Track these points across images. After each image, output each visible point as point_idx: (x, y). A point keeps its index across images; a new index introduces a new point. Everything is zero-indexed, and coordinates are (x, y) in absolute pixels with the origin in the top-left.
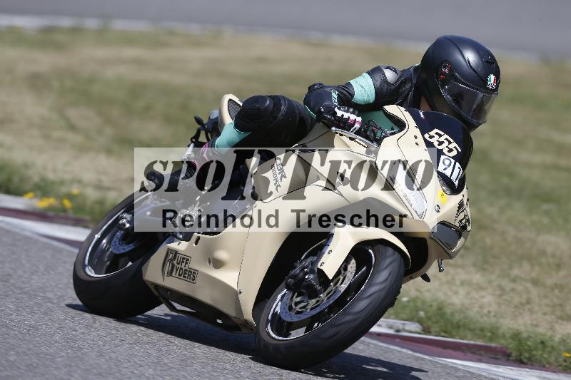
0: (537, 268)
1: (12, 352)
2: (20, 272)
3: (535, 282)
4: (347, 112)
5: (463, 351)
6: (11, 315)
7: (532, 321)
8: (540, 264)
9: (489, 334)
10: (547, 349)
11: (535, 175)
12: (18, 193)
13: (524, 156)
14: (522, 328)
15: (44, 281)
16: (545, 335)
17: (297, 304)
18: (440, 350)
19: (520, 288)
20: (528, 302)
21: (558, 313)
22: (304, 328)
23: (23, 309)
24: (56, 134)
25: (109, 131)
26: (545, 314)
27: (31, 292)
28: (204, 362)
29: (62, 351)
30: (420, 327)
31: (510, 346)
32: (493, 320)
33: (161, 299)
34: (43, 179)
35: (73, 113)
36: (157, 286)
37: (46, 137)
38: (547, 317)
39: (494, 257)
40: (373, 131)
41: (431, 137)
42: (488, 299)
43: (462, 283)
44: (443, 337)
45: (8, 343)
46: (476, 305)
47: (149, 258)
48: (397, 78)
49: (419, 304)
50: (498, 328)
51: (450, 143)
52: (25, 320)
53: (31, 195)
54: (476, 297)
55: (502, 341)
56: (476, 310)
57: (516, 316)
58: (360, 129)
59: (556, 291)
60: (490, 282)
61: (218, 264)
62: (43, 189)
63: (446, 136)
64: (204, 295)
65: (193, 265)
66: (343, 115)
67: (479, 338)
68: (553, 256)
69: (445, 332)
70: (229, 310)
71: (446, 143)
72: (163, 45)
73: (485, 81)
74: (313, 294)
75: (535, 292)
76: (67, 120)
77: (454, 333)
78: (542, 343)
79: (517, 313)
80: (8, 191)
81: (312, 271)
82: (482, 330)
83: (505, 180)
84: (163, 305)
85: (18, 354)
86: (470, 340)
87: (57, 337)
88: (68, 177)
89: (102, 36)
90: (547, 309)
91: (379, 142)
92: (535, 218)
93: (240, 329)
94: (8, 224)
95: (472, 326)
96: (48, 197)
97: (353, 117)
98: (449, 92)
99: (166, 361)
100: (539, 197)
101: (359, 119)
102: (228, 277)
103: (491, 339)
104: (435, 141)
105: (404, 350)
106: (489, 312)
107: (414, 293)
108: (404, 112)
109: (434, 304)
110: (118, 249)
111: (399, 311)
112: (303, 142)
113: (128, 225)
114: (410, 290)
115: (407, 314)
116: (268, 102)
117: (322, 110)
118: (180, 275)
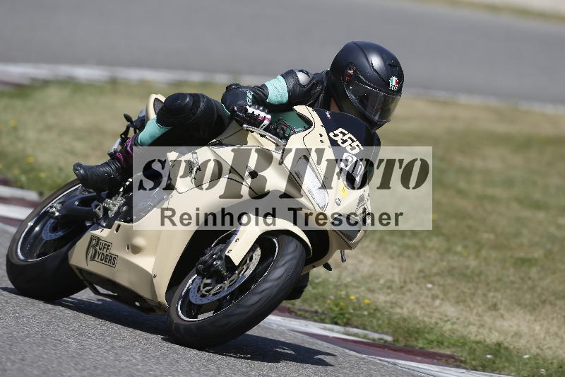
4: (258, 109)
22: (212, 312)
23: (149, 360)
33: (86, 283)
36: (81, 270)
40: (283, 129)
41: (336, 135)
47: (74, 244)
48: (309, 79)
49: (541, 362)
51: (353, 141)
61: (136, 250)
63: (350, 135)
64: (123, 279)
65: (114, 251)
66: (253, 112)
70: (146, 294)
71: (350, 141)
73: (387, 83)
74: (219, 278)
81: (220, 258)
84: (88, 289)
91: (287, 139)
93: (154, 311)
97: (263, 114)
98: (354, 92)
101: (269, 116)
102: (146, 262)
104: (339, 139)
107: (534, 351)
108: (312, 112)
109: (555, 361)
110: (48, 236)
111: (520, 367)
112: (219, 138)
113: (57, 214)
114: (532, 348)
115: (528, 371)
116: (188, 99)
117: (236, 108)
118: (102, 260)
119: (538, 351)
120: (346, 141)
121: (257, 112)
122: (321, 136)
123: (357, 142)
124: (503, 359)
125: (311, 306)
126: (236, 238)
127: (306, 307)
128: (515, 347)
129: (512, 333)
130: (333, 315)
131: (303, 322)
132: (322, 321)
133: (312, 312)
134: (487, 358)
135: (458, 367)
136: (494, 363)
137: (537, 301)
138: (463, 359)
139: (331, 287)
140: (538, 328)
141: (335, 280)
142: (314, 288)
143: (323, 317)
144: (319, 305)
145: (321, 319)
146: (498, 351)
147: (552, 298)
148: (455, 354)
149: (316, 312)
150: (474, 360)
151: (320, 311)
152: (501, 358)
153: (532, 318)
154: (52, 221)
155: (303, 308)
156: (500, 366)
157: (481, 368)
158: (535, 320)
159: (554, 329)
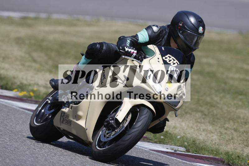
0: (236, 124)
1: (7, 159)
2: (11, 124)
3: (236, 130)
4: (130, 48)
5: (203, 160)
6: (7, 142)
7: (234, 147)
8: (238, 122)
9: (215, 152)
10: (240, 159)
11: (236, 83)
12: (10, 89)
13: (231, 75)
14: (230, 150)
15: (21, 128)
16: (240, 153)
18: (194, 159)
19: (229, 132)
20: (232, 139)
21: (245, 144)
24: (27, 64)
25: (50, 63)
26: (239, 144)
27: (16, 133)
28: (91, 164)
29: (29, 158)
30: (185, 149)
31: (224, 158)
32: (217, 146)
34: (21, 83)
35: (35, 55)
37: (23, 65)
38: (240, 145)
39: (218, 119)
41: (166, 58)
42: (215, 137)
43: (204, 130)
44: (195, 154)
45: (6, 155)
46: (210, 140)
48: (158, 29)
49: (185, 139)
50: (219, 150)
51: (174, 60)
52: (13, 145)
53: (16, 90)
54: (210, 136)
55: (221, 156)
56: (209, 142)
57: (227, 145)
58: (135, 56)
59: (245, 134)
60: (216, 130)
62: (21, 87)
63: (173, 58)
65: (70, 118)
66: (128, 50)
67: (211, 154)
68: (243, 119)
69: (196, 152)
71: (173, 60)
72: (75, 25)
73: (198, 30)
75: (235, 134)
76: (32, 57)
77: (200, 152)
78: (238, 156)
79: (227, 143)
80: (6, 89)
81: (113, 119)
82: (212, 151)
83: (223, 85)
85: (10, 160)
86: (207, 155)
87: (27, 152)
88: (32, 82)
89: (48, 21)
90: (240, 142)
92: (235, 102)
94: (6, 103)
95: (208, 149)
96: (24, 91)
99: (74, 163)
100: (237, 93)
102: (82, 123)
103: (216, 155)
104: (167, 60)
105: (178, 159)
106: (215, 143)
107: (182, 134)
108: (155, 48)
109: (191, 139)
111: (176, 142)
113: (49, 102)
114: (181, 133)
115: (180, 144)
116: (98, 46)
118: (66, 123)
119: (184, 135)
120: (171, 60)
121: (130, 50)
122: (158, 59)
123: (176, 61)
124: (169, 138)
126: (120, 110)
128: (173, 133)
129: (173, 127)
134: (161, 138)
135: (149, 142)
136: (165, 140)
137: (183, 113)
138: (151, 138)
140: (183, 124)
146: (166, 135)
147: (190, 111)
148: (147, 136)
150: (156, 139)
152: (168, 138)
153: (181, 120)
156: (167, 141)
157: (158, 142)
158: (183, 121)
159: (191, 125)
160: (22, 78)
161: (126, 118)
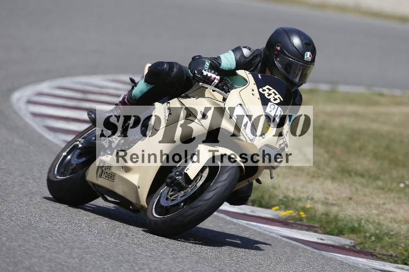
4: (211, 72)
12: (268, 206)
17: (171, 196)
25: (334, 164)
33: (98, 193)
34: (285, 197)
36: (94, 184)
40: (228, 86)
41: (264, 90)
47: (89, 167)
48: (251, 53)
53: (276, 208)
58: (218, 84)
61: (127, 169)
62: (285, 204)
63: (274, 90)
64: (119, 189)
65: (113, 170)
66: (207, 74)
70: (132, 199)
71: (273, 95)
73: (303, 56)
74: (181, 188)
80: (261, 205)
81: (181, 174)
84: (100, 198)
88: (303, 196)
89: (331, 95)
93: (139, 212)
94: (260, 228)
97: (214, 76)
98: (280, 62)
101: (218, 77)
102: (133, 178)
110: (75, 161)
112: (187, 93)
113: (80, 146)
116: (165, 66)
117: (196, 72)
118: (106, 177)
121: (209, 74)
122: (253, 91)
123: (279, 96)
125: (388, 251)
127: (384, 252)
130: (404, 258)
131: (382, 263)
132: (396, 262)
133: (388, 256)
139: (402, 237)
141: (405, 233)
142: (390, 238)
143: (396, 259)
144: (393, 250)
145: (395, 261)
149: (391, 256)
151: (394, 255)
154: (78, 151)
155: (381, 252)
160: (288, 189)
161: (200, 174)
